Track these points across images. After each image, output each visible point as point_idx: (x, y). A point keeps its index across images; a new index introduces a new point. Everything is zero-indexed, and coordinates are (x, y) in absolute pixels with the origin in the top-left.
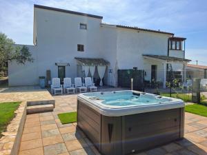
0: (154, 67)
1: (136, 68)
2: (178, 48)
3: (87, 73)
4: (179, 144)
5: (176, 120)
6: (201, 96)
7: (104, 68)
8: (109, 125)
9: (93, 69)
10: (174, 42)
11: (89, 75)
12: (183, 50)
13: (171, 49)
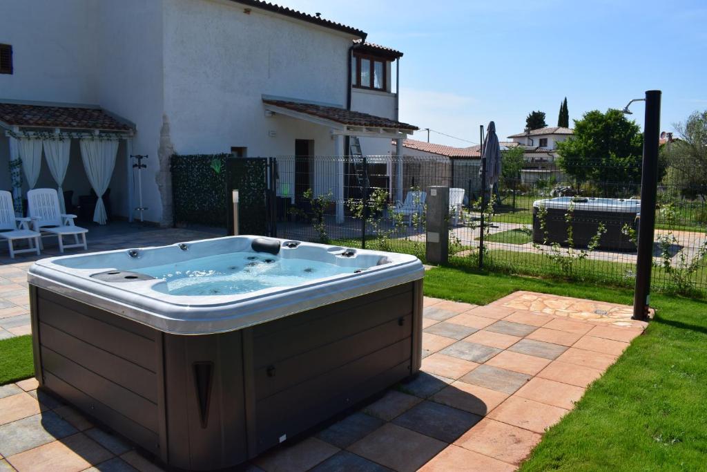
0: (304, 148)
1: (239, 150)
2: (377, 85)
3: (32, 171)
4: (407, 392)
5: (401, 322)
6: (452, 241)
7: (112, 147)
8: (197, 368)
9: (58, 155)
10: (365, 63)
11: (46, 180)
12: (394, 91)
13: (358, 85)
